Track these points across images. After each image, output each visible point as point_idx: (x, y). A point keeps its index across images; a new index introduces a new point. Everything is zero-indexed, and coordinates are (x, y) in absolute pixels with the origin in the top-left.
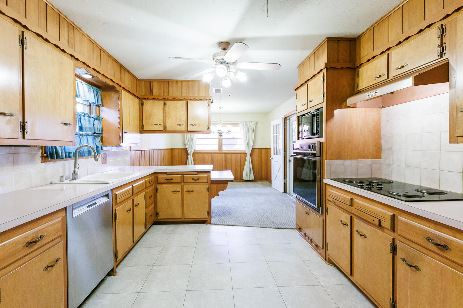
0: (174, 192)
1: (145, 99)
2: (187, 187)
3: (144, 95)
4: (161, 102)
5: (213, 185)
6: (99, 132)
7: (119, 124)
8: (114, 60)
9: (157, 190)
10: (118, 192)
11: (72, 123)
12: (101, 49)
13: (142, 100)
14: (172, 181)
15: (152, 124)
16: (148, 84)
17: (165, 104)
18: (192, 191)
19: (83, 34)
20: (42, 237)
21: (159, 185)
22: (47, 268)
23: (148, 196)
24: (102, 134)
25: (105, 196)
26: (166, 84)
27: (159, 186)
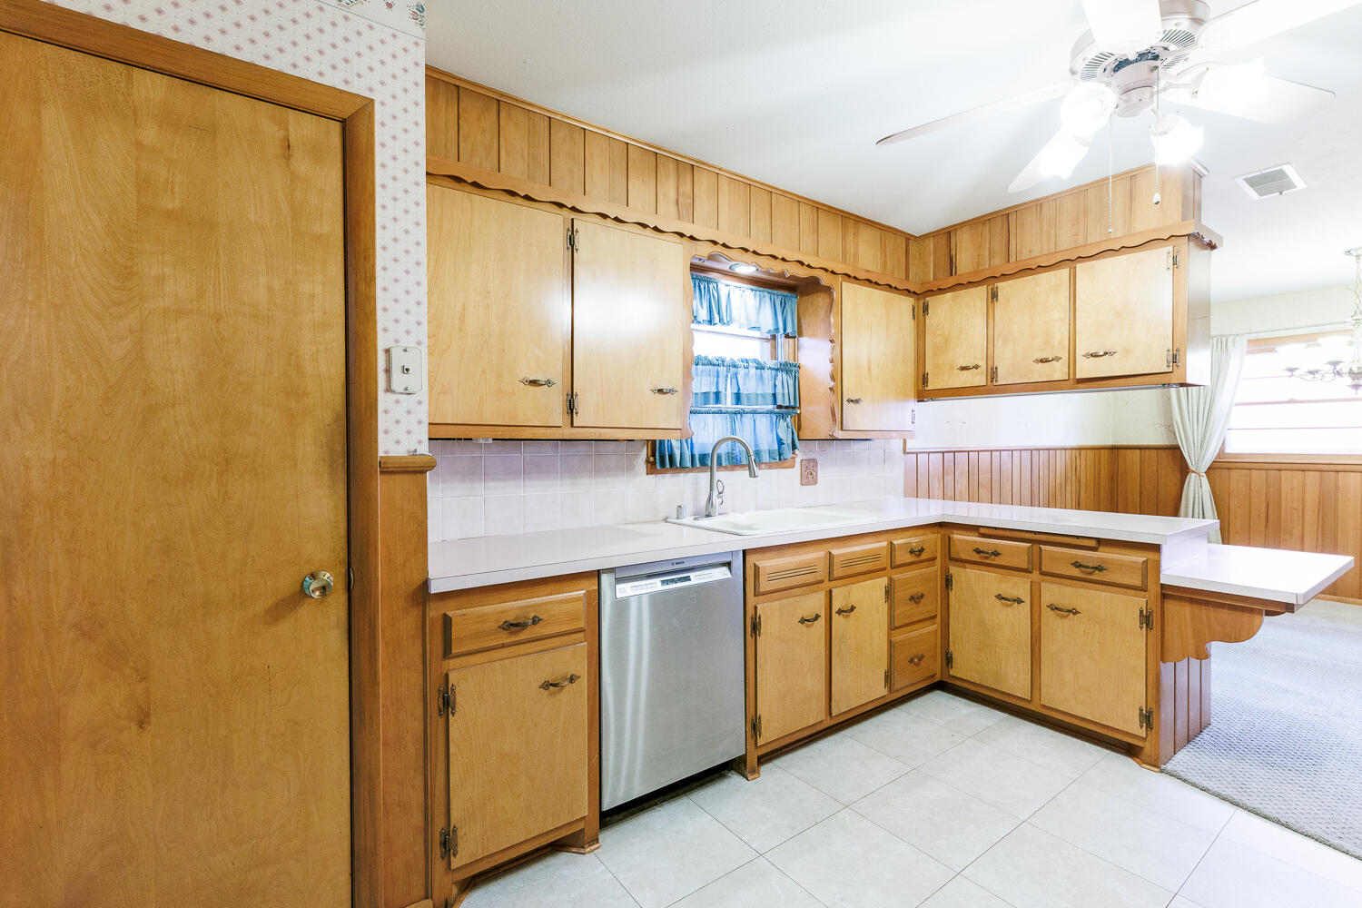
0: (1003, 598)
1: (931, 292)
2: (1053, 592)
3: (932, 279)
4: (981, 293)
5: (1172, 607)
6: (787, 404)
7: (833, 378)
8: (819, 207)
9: (948, 582)
10: (767, 564)
11: (679, 387)
12: (771, 191)
13: (922, 296)
14: (998, 561)
15: (951, 368)
16: (943, 241)
17: (994, 295)
18: (1074, 612)
19: (717, 173)
20: (536, 621)
21: (954, 566)
22: (547, 685)
23: (901, 594)
24: (799, 408)
25: (724, 564)
26: (998, 226)
27: (954, 570)
